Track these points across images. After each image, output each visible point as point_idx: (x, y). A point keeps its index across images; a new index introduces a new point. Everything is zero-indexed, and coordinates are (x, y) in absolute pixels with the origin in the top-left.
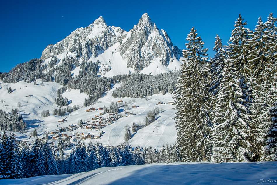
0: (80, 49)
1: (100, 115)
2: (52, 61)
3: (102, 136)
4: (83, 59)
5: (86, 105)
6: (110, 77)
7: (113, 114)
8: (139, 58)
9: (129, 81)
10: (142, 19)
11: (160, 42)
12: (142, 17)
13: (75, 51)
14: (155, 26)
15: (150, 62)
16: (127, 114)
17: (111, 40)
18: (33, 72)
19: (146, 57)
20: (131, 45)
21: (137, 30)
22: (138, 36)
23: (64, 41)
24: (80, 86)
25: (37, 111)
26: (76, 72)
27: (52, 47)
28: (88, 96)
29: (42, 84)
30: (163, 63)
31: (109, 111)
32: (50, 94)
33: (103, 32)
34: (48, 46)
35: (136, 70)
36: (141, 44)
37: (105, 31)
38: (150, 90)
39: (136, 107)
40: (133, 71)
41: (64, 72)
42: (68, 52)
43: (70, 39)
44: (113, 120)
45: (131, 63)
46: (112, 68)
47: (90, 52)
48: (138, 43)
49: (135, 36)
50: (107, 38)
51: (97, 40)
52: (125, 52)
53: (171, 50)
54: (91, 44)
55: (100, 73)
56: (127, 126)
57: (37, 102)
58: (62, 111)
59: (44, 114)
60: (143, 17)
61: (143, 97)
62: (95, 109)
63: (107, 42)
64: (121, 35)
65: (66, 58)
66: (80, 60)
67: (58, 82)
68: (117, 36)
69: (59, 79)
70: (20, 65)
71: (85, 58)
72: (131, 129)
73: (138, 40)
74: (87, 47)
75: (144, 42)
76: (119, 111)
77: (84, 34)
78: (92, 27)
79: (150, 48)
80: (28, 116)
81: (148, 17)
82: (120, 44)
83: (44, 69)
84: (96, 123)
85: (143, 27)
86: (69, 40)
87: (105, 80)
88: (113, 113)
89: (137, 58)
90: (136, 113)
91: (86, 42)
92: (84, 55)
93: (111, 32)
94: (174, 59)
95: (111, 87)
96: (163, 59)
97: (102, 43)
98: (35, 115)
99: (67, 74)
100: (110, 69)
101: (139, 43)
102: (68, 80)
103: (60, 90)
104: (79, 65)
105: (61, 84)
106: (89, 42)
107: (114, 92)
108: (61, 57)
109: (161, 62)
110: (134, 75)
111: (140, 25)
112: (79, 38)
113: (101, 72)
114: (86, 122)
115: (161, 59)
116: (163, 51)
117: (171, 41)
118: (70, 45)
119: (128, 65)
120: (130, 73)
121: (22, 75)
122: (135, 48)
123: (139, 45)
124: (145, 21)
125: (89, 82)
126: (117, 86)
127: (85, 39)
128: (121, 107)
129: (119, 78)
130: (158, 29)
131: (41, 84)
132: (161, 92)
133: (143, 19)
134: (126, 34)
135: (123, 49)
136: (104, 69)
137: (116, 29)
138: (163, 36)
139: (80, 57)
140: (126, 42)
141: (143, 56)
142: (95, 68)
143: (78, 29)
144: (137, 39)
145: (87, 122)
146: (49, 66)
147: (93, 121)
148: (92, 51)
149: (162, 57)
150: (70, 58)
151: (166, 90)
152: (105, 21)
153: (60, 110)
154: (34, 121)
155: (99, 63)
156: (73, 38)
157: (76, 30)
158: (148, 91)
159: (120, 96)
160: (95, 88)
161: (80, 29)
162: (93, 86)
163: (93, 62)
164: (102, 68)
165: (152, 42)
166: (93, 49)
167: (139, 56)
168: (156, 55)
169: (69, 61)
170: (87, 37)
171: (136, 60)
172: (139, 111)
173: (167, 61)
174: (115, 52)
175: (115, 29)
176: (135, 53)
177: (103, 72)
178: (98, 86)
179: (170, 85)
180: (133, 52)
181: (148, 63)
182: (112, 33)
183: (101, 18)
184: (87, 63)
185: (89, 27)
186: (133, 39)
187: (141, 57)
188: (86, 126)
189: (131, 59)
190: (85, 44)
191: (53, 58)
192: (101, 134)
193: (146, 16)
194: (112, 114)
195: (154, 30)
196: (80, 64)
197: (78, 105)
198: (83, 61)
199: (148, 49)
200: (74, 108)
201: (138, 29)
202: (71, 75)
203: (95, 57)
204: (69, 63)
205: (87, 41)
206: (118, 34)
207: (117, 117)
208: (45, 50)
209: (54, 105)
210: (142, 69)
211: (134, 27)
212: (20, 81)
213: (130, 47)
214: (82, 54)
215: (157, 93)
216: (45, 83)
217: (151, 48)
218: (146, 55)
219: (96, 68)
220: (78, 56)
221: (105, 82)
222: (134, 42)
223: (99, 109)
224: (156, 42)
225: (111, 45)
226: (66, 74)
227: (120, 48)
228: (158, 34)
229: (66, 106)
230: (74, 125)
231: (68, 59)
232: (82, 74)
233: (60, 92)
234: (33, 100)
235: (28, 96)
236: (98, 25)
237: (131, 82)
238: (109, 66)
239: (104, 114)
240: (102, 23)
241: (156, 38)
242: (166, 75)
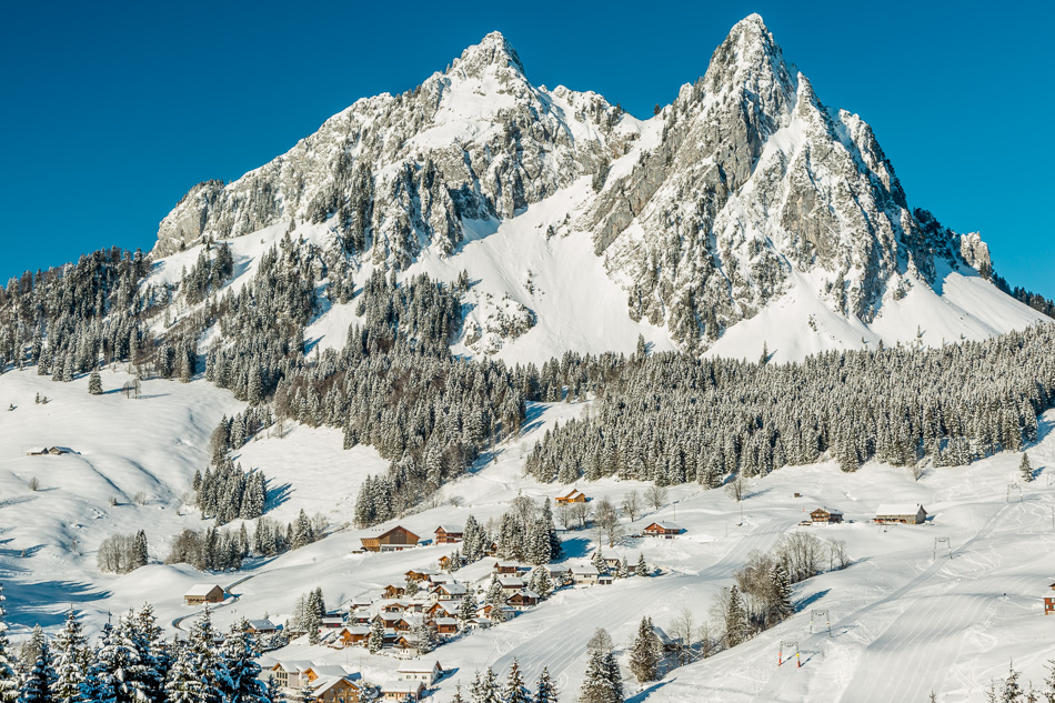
0: (366, 207)
1: (439, 571)
2: (204, 264)
3: (432, 691)
4: (379, 259)
5: (368, 516)
6: (524, 363)
7: (522, 565)
8: (699, 264)
9: (637, 390)
10: (728, 48)
11: (830, 180)
12: (732, 34)
13: (337, 216)
14: (802, 87)
15: (765, 295)
16: (606, 572)
17: (546, 162)
18: (94, 323)
19: (747, 265)
20: (658, 193)
21: (696, 110)
22: (700, 144)
23: (285, 166)
24: (345, 408)
25: (83, 536)
26: (334, 329)
27: (214, 197)
28: (387, 463)
29: (132, 392)
30: (843, 304)
31: (495, 550)
32: (172, 448)
33: (503, 117)
34: (191, 193)
35: (679, 335)
36: (719, 188)
37: (513, 111)
38: (760, 438)
39: (671, 533)
40: (663, 339)
41: (265, 328)
42: (298, 222)
43: (318, 158)
44: (515, 599)
45: (656, 294)
46: (539, 319)
47: (418, 224)
48: (698, 182)
49: (685, 141)
50: (520, 149)
51: (467, 160)
52: (620, 231)
53: (895, 228)
54: (431, 178)
55: (471, 341)
56: (600, 639)
57: (91, 489)
58: (222, 545)
59: (117, 557)
60: (736, 38)
61: (712, 481)
62: (414, 539)
63: (522, 172)
64: (602, 138)
65: (280, 252)
66: (359, 266)
67: (224, 382)
68: (581, 141)
69: (234, 364)
70: (27, 283)
71: (392, 257)
72: (624, 662)
73: (698, 167)
74: (406, 194)
75: (738, 179)
76: (557, 551)
77: (393, 128)
78: (441, 86)
79: (771, 211)
80: (25, 563)
81: (767, 38)
82: (594, 187)
83: (153, 309)
84: (409, 617)
85: (731, 88)
86: (312, 162)
87: (493, 376)
88: (520, 557)
89: (690, 266)
90: (664, 569)
91: (399, 165)
92: (382, 237)
93: (548, 119)
94: (913, 281)
95: (523, 418)
96: (846, 278)
97: (490, 176)
98: (66, 561)
99: (278, 343)
100: (531, 322)
101: (707, 181)
102: (280, 374)
103: (227, 428)
104: (350, 296)
105: (241, 396)
106: (417, 168)
107: (538, 448)
108: (252, 248)
109: (831, 296)
110: (668, 360)
111: (717, 78)
112: (367, 151)
113: (476, 338)
114: (346, 608)
115: (833, 278)
116: (845, 235)
117: (896, 183)
118: (313, 186)
119: (636, 304)
120: (644, 348)
121: (27, 337)
122: (680, 210)
123: (706, 191)
124: (748, 55)
125: (396, 386)
126: (557, 414)
127: (399, 155)
128: (573, 528)
129: (579, 370)
130: (819, 106)
131: (126, 389)
132: (827, 453)
133: (735, 49)
134: (635, 131)
135: (608, 216)
136: (495, 324)
137: (575, 103)
138: (851, 146)
139: (361, 247)
140: (628, 177)
141: (727, 254)
142: (442, 314)
143: (361, 100)
144: (698, 160)
145: (357, 610)
146: (184, 292)
147: (391, 601)
148: (434, 218)
149: (842, 269)
150: (304, 254)
151: (862, 443)
152: (515, 60)
153: (213, 538)
154: (54, 591)
155: (468, 288)
156: (335, 149)
157: (350, 109)
158: (750, 443)
159: (573, 472)
160: (432, 420)
161: (375, 100)
162: (421, 410)
163: (432, 278)
164: (480, 315)
165: (786, 180)
166: (440, 210)
167: (704, 254)
168: (807, 254)
169: (295, 270)
170: (409, 142)
171: (686, 280)
172: (684, 556)
173: (869, 296)
174: (564, 230)
175: (570, 102)
176: (679, 240)
177: (486, 340)
178: (446, 410)
179: (887, 415)
180: (669, 230)
181: (757, 297)
182: (555, 124)
183: (494, 40)
184: (395, 286)
185: (424, 85)
186: (669, 159)
187: (713, 263)
188: (339, 631)
189: (655, 272)
190: (393, 176)
191: (209, 249)
192: (428, 681)
193: (757, 29)
194: (514, 563)
195: (796, 110)
196: (359, 291)
197: (324, 512)
198: (374, 274)
199: (755, 218)
200: (295, 529)
201: (705, 102)
202: (304, 348)
203: (449, 252)
204: (294, 278)
205: (407, 159)
206: (585, 132)
207: (544, 585)
208: (173, 214)
209: (184, 509)
210: (718, 331)
211: (682, 95)
212: (16, 371)
213: (652, 206)
214: (371, 236)
215: (804, 461)
216: (146, 387)
217: (776, 212)
218: (742, 255)
219: (448, 316)
220: (352, 246)
221: (490, 387)
222: (676, 176)
223: (440, 539)
224: (806, 177)
225: (543, 192)
226: (273, 338)
227: (593, 212)
228: (821, 136)
229: (252, 516)
230: (275, 621)
231: (294, 257)
232: (365, 344)
233: (227, 437)
234: (68, 478)
235: (46, 451)
236: (474, 79)
237: (649, 395)
238: (524, 308)
239: (464, 563)
240: (501, 69)
241: (808, 156)
242: (863, 364)
